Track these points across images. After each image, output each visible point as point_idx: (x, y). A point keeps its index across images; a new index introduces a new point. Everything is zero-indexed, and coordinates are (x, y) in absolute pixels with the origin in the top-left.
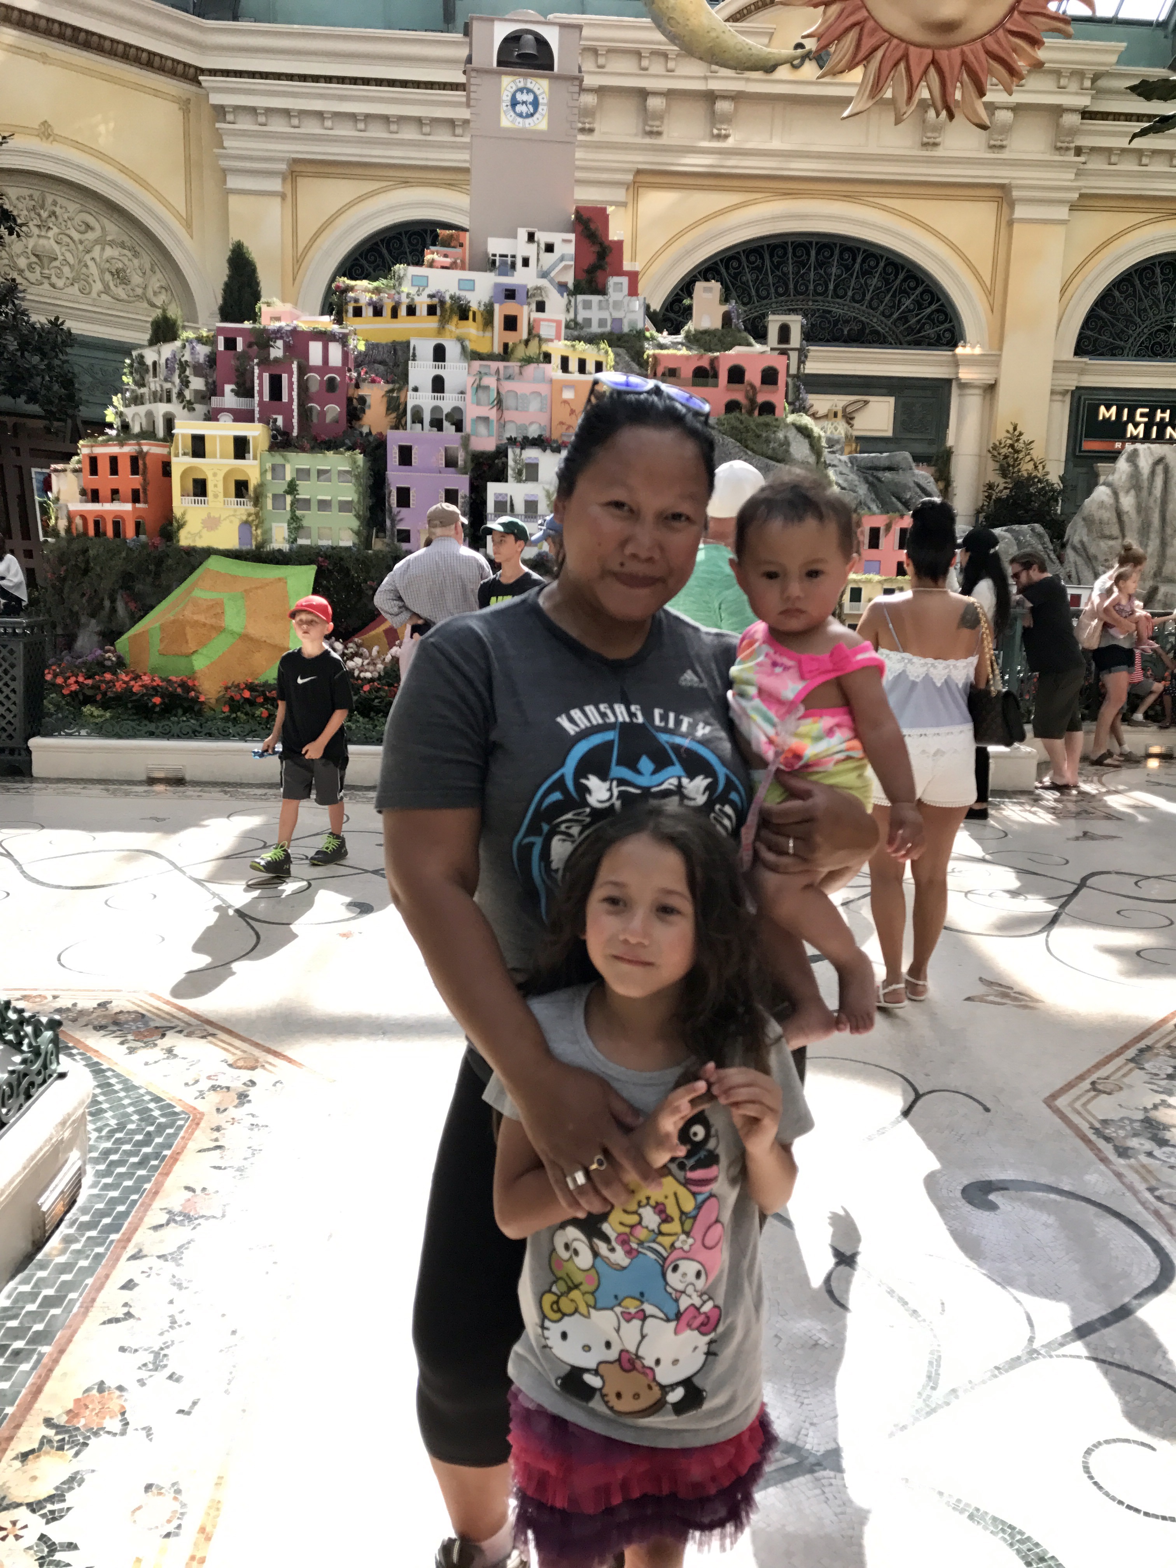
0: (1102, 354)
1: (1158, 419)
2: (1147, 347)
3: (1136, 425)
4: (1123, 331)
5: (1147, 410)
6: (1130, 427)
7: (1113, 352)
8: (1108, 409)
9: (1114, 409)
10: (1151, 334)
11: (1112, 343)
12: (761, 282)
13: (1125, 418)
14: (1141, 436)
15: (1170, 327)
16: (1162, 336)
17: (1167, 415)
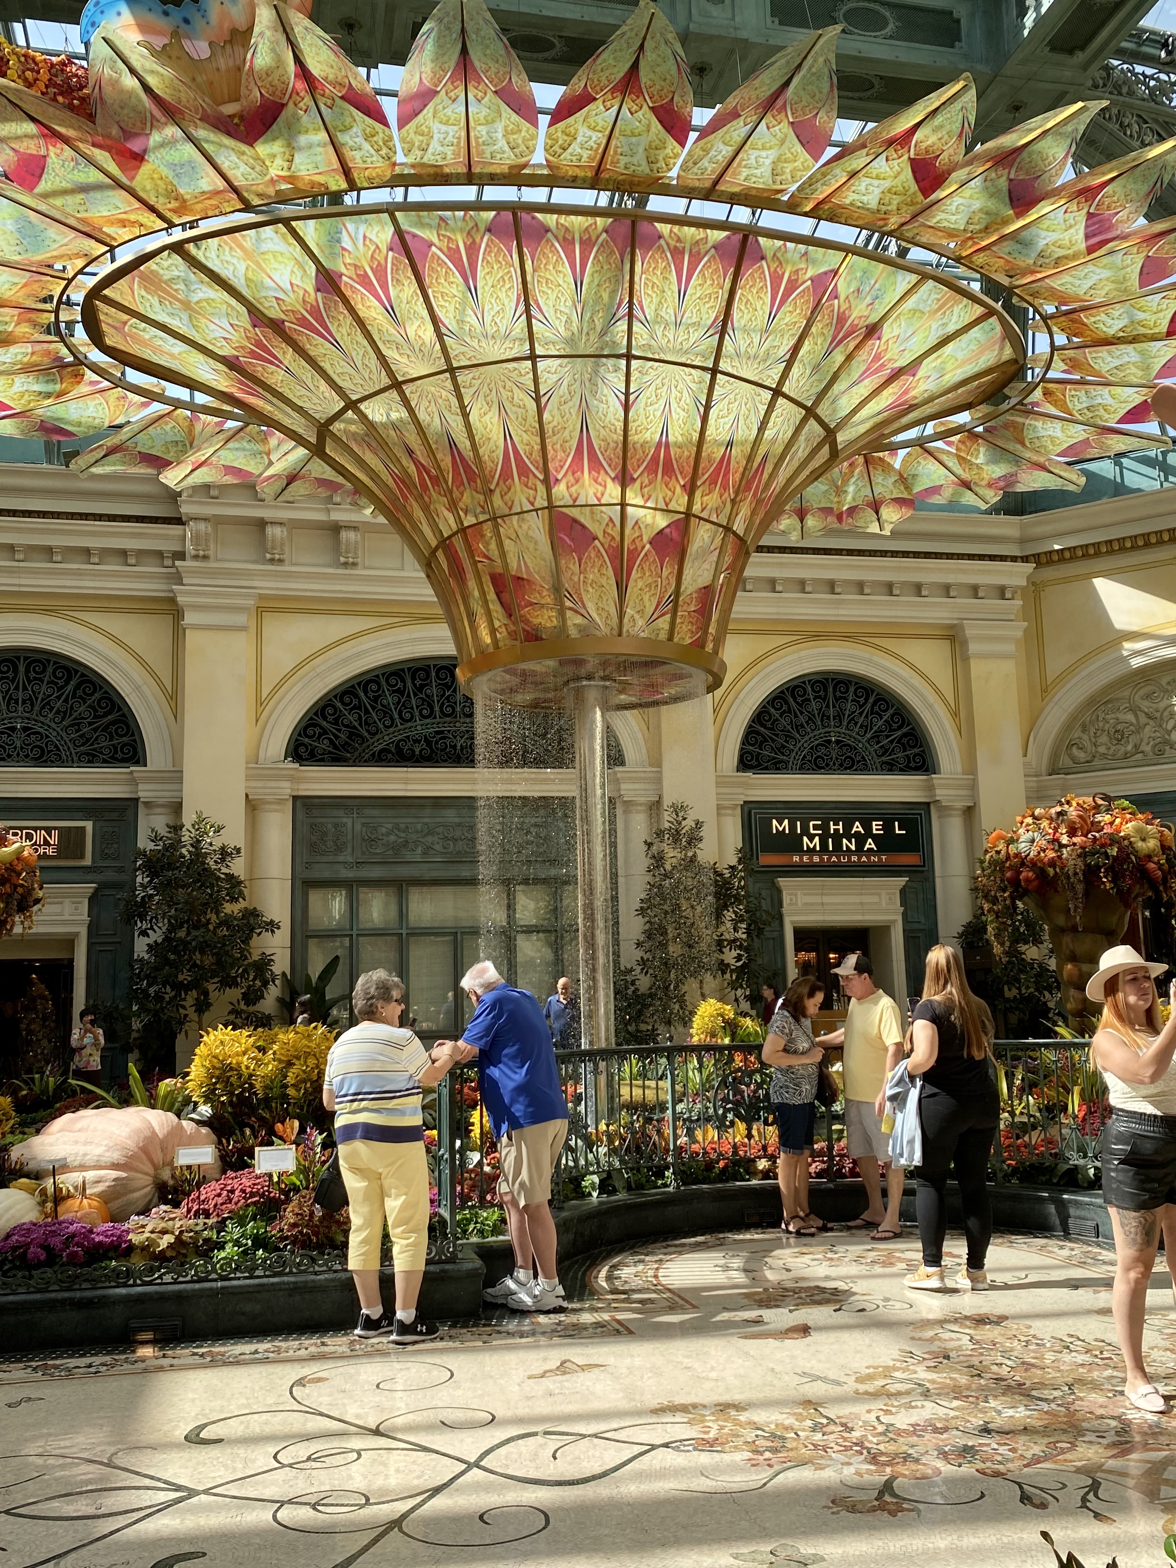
0: (766, 768)
1: (832, 831)
2: (810, 761)
4: (783, 747)
6: (805, 839)
7: (777, 766)
8: (780, 822)
9: (786, 822)
10: (812, 748)
11: (774, 758)
12: (403, 705)
14: (818, 848)
15: (829, 742)
16: (823, 750)
17: (840, 827)
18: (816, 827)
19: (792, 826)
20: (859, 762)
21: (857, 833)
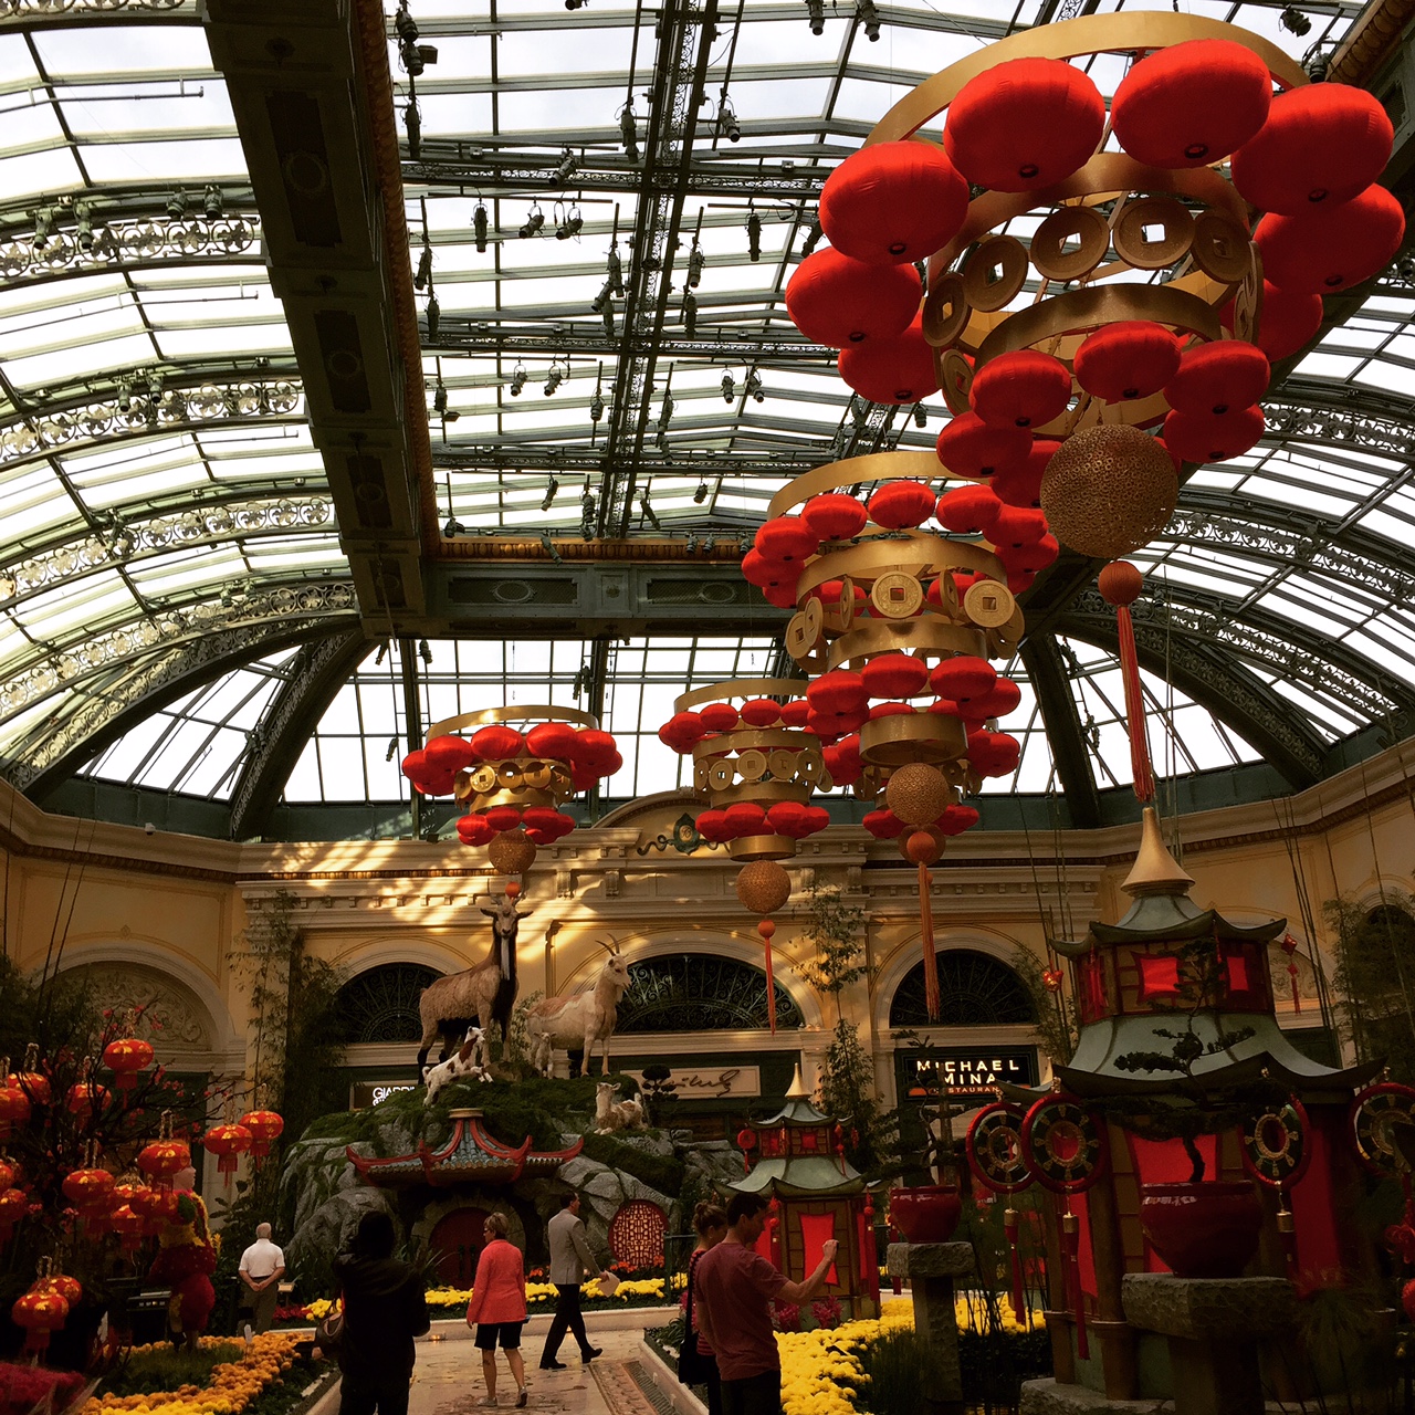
0: (911, 1023)
1: (962, 1070)
3: (947, 1075)
5: (953, 1063)
7: (920, 1021)
10: (945, 1007)
11: (918, 1016)
13: (938, 1070)
14: (952, 1083)
17: (969, 1065)
19: (933, 1066)
20: (981, 1016)
21: (982, 1070)
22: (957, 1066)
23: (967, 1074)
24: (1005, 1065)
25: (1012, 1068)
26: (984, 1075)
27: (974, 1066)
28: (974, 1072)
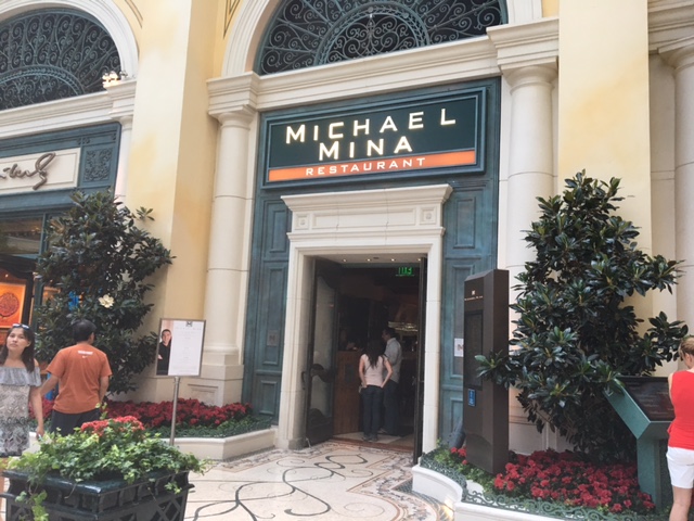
1: (355, 134)
2: (340, 50)
3: (329, 144)
4: (312, 38)
5: (341, 124)
6: (322, 147)
7: (302, 63)
8: (295, 131)
9: (302, 129)
10: (344, 34)
11: (300, 54)
13: (316, 138)
14: (336, 157)
15: (366, 21)
16: (357, 32)
17: (367, 127)
18: (336, 131)
19: (309, 133)
20: (401, 39)
21: (389, 131)
22: (347, 130)
23: (361, 141)
24: (431, 119)
25: (444, 122)
26: (391, 138)
27: (375, 126)
28: (375, 136)
